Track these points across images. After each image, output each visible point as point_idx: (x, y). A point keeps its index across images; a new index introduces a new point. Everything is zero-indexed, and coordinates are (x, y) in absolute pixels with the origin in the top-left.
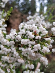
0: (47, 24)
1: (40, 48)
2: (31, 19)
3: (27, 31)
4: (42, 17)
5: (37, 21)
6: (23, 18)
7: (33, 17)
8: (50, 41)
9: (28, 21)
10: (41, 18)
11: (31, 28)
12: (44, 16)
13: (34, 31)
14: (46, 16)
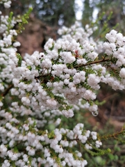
0: (97, 44)
1: (85, 78)
2: (65, 34)
3: (61, 53)
4: (88, 30)
5: (79, 38)
6: (46, 32)
7: (70, 30)
8: (101, 70)
9: (60, 37)
10: (86, 31)
11: (69, 46)
12: (91, 27)
13: (74, 51)
14: (96, 28)
